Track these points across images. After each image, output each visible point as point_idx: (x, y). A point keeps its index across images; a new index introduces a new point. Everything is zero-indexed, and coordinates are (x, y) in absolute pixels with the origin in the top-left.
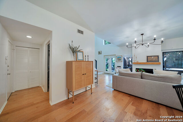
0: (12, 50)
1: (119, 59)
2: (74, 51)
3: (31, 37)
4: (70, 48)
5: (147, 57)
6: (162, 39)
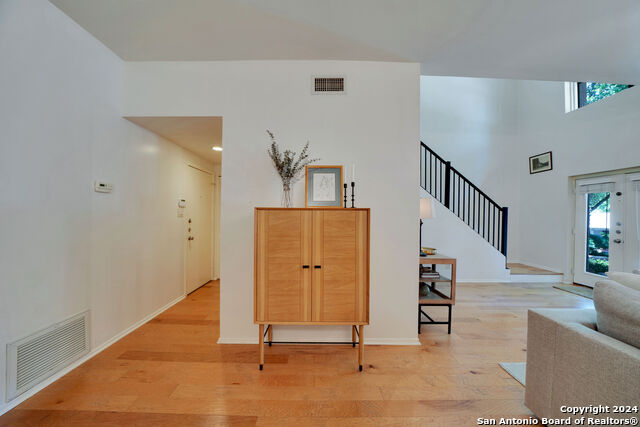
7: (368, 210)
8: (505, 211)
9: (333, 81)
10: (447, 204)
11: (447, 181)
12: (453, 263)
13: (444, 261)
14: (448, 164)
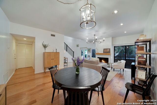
0: (17, 45)
1: (89, 50)
2: (45, 47)
3: (24, 39)
4: (43, 45)
5: (104, 49)
6: (104, 39)
7: (59, 52)
8: (74, 52)
9: (54, 35)
10: (67, 51)
11: (67, 47)
12: (67, 58)
13: (66, 58)
14: (67, 45)
